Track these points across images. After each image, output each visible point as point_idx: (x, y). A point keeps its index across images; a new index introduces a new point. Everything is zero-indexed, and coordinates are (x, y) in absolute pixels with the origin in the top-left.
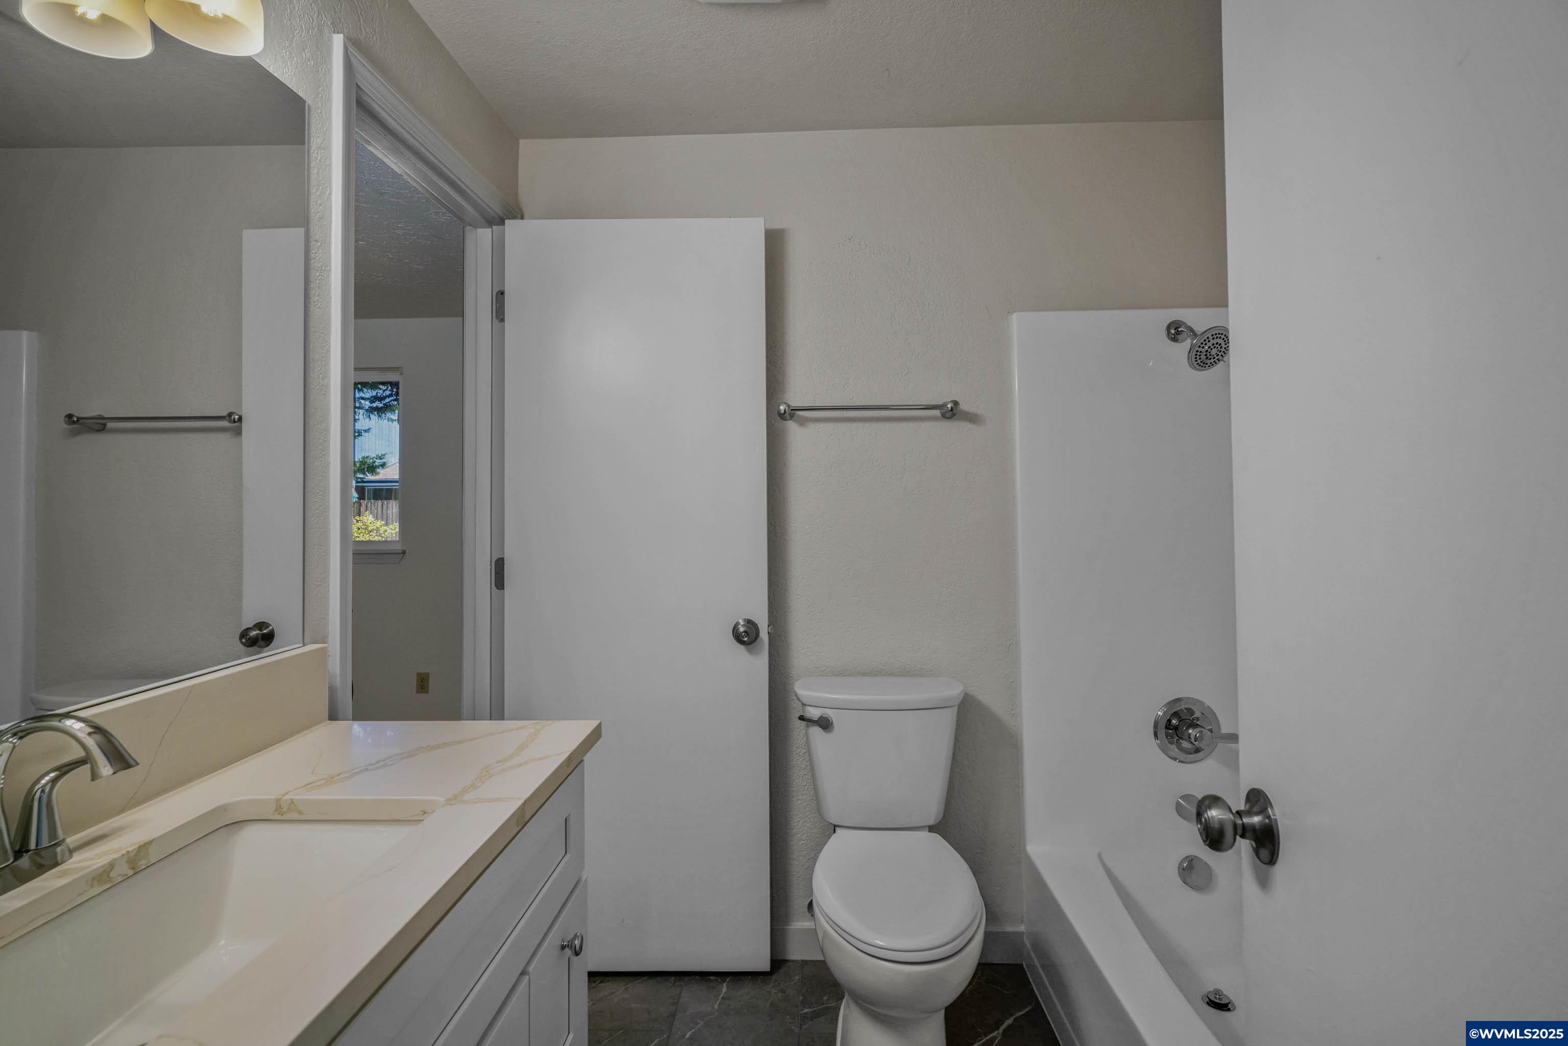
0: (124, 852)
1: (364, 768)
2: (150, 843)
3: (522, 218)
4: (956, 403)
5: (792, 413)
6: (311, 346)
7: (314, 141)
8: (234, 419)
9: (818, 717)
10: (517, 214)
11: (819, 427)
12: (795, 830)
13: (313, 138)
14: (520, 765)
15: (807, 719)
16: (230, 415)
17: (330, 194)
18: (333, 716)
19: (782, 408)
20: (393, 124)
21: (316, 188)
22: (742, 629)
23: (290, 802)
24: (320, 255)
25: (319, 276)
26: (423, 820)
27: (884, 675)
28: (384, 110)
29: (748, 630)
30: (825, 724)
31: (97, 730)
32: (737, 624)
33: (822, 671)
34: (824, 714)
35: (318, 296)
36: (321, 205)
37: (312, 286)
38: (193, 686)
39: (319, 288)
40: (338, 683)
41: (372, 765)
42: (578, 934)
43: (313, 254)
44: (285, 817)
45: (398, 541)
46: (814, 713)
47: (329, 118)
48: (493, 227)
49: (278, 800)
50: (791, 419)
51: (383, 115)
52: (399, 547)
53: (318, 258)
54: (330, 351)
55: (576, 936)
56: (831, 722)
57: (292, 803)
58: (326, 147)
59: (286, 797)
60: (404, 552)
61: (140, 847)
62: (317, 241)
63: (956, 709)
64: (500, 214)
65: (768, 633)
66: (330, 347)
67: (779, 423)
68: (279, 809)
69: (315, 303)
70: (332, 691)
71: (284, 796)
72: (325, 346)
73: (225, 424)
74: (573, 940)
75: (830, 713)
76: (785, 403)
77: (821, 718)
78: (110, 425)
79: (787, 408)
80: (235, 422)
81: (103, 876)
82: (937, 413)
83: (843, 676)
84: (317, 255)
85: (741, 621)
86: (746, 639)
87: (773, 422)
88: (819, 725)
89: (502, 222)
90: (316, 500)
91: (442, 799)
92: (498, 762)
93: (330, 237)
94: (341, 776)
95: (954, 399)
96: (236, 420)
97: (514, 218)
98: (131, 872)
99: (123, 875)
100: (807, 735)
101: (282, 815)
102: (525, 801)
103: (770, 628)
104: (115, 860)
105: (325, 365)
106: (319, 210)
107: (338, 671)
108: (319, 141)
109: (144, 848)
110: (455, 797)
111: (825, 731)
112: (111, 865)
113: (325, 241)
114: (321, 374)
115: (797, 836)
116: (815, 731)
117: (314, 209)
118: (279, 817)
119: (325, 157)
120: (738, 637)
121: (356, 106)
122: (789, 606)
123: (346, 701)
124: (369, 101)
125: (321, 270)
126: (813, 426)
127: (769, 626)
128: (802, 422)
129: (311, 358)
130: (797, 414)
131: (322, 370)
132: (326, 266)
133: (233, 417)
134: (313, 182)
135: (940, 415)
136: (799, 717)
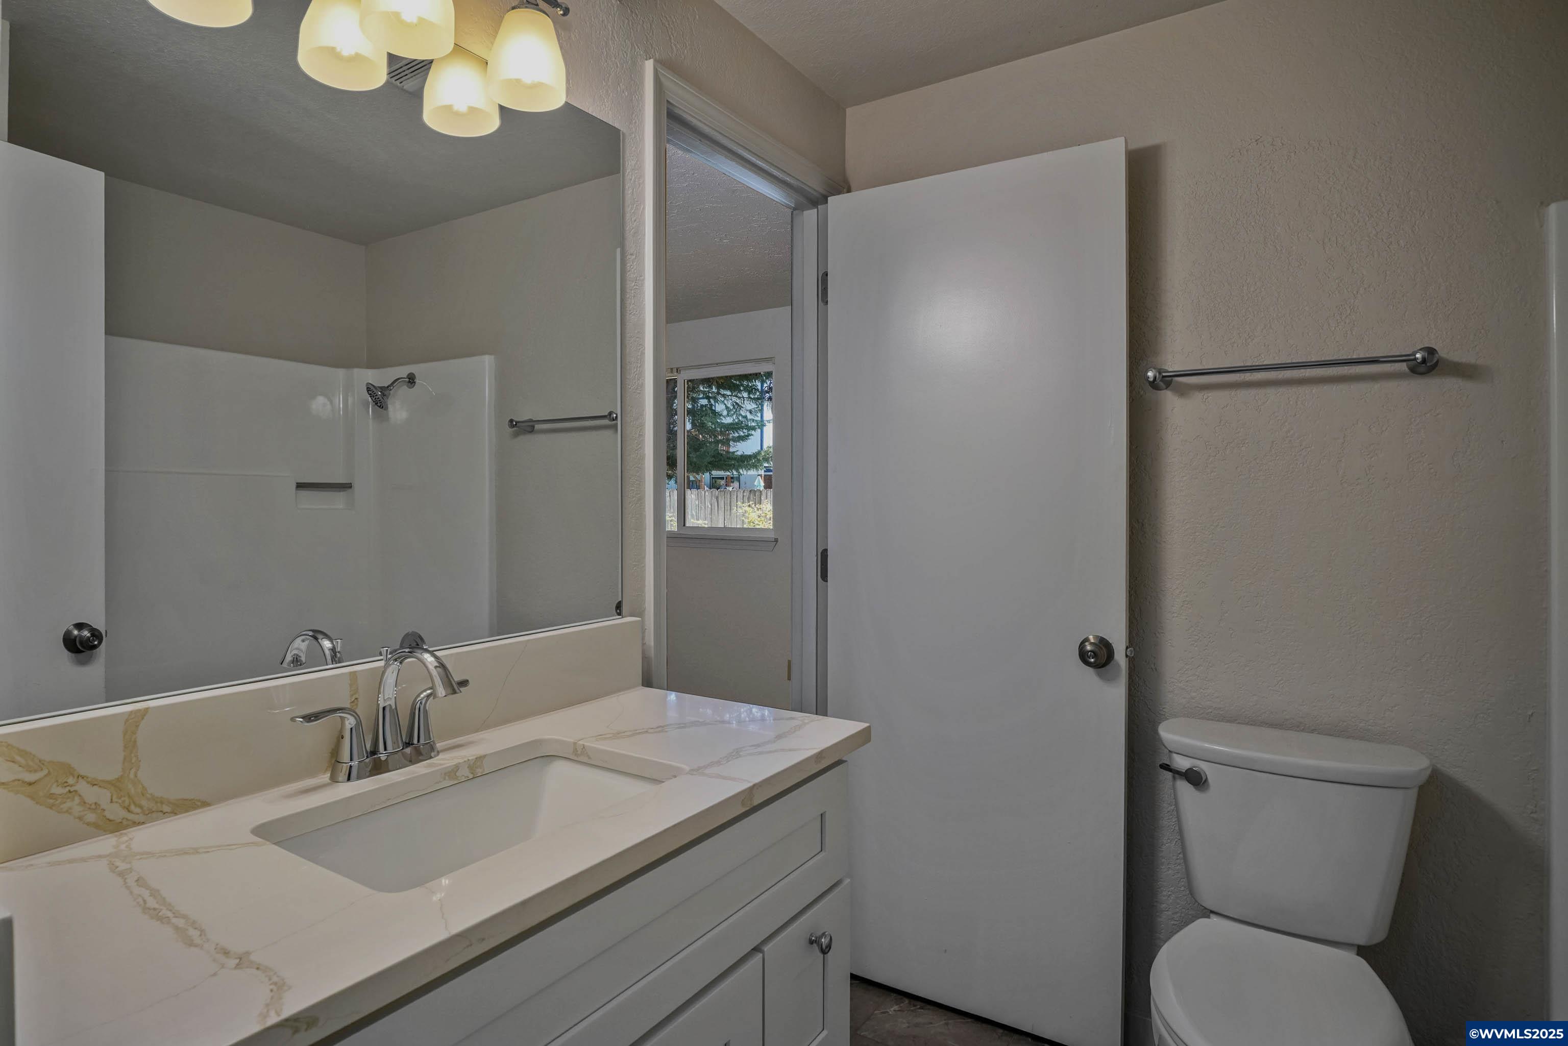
0: (466, 759)
1: (645, 730)
2: (485, 756)
3: (849, 191)
4: (1431, 351)
5: (1166, 381)
6: (628, 351)
7: (628, 164)
8: (613, 418)
9: (1186, 769)
10: (841, 186)
11: (1208, 397)
12: (1164, 905)
13: (628, 163)
14: (770, 752)
15: (1175, 770)
16: (610, 413)
17: (644, 208)
18: (648, 682)
19: (1150, 374)
20: (707, 130)
21: (631, 206)
22: (1089, 648)
23: (582, 747)
24: (635, 267)
25: (634, 285)
26: (663, 782)
27: (1303, 730)
28: (694, 117)
29: (1097, 650)
30: (1196, 779)
31: (442, 665)
32: (1087, 640)
33: (1207, 714)
34: (1195, 767)
35: (633, 304)
36: (635, 221)
37: (628, 296)
38: (528, 641)
39: (634, 297)
40: (652, 653)
41: (652, 728)
42: (827, 933)
43: (629, 268)
44: (579, 759)
45: (772, 529)
46: (1182, 763)
47: (642, 140)
48: (819, 206)
49: (575, 744)
50: (1166, 388)
51: (694, 122)
52: (772, 536)
53: (633, 270)
54: (644, 353)
55: (824, 934)
56: (1204, 780)
57: (584, 748)
58: (640, 167)
59: (581, 742)
60: (776, 540)
61: (476, 758)
62: (632, 255)
63: (1413, 794)
64: (824, 192)
65: (1127, 656)
66: (644, 350)
67: (1150, 393)
68: (575, 751)
69: (630, 311)
70: (645, 659)
71: (579, 741)
72: (640, 349)
73: (606, 422)
74: (821, 937)
75: (1204, 766)
76: (1155, 369)
77: (1190, 770)
78: (537, 427)
79: (1157, 374)
80: (614, 420)
81: (452, 773)
82: (1403, 367)
83: (1239, 723)
84: (632, 267)
85: (1091, 637)
86: (1092, 660)
87: (1142, 393)
88: (1186, 778)
89: (825, 200)
90: (633, 488)
91: (687, 768)
92: (752, 746)
93: (644, 248)
94: (626, 734)
95: (1427, 346)
96: (614, 418)
97: (839, 192)
98: (471, 776)
99: (465, 777)
100: (1174, 788)
101: (577, 756)
102: (754, 785)
103: (1128, 650)
104: (460, 763)
105: (640, 367)
106: (634, 226)
107: (652, 644)
108: (633, 163)
109: (480, 759)
110: (699, 768)
111: (1196, 788)
112: (457, 767)
113: (639, 253)
114: (636, 374)
115: (1166, 912)
116: (1184, 788)
117: (630, 226)
118: (575, 758)
119: (638, 176)
120: (1083, 656)
121: (667, 118)
122: (1162, 627)
123: (661, 671)
124: (680, 113)
125: (636, 280)
126: (1199, 396)
127: (1127, 648)
128: (1183, 391)
129: (628, 361)
130: (1177, 382)
131: (638, 372)
132: (641, 276)
133: (612, 416)
134: (628, 201)
135: (1407, 369)
136: (1160, 765)
